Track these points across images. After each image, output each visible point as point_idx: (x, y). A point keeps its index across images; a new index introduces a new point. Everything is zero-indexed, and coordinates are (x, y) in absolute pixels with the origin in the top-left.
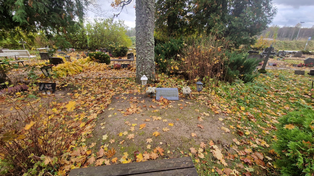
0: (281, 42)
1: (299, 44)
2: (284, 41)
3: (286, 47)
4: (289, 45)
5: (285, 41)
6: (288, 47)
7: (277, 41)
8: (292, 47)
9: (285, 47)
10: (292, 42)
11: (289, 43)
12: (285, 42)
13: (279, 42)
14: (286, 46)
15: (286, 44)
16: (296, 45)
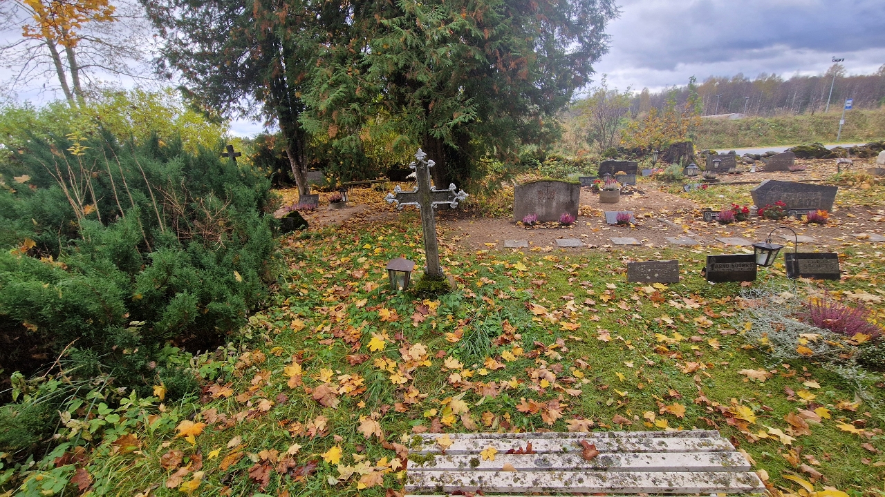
0: (767, 120)
1: (821, 124)
2: (774, 118)
3: (782, 134)
4: (790, 129)
5: (780, 118)
6: (789, 135)
7: (753, 119)
8: (801, 134)
9: (779, 136)
10: (800, 117)
11: (791, 123)
12: (779, 120)
13: (759, 121)
14: (782, 132)
15: (782, 125)
16: (812, 128)
